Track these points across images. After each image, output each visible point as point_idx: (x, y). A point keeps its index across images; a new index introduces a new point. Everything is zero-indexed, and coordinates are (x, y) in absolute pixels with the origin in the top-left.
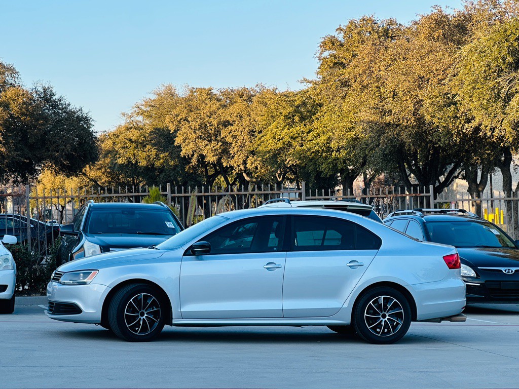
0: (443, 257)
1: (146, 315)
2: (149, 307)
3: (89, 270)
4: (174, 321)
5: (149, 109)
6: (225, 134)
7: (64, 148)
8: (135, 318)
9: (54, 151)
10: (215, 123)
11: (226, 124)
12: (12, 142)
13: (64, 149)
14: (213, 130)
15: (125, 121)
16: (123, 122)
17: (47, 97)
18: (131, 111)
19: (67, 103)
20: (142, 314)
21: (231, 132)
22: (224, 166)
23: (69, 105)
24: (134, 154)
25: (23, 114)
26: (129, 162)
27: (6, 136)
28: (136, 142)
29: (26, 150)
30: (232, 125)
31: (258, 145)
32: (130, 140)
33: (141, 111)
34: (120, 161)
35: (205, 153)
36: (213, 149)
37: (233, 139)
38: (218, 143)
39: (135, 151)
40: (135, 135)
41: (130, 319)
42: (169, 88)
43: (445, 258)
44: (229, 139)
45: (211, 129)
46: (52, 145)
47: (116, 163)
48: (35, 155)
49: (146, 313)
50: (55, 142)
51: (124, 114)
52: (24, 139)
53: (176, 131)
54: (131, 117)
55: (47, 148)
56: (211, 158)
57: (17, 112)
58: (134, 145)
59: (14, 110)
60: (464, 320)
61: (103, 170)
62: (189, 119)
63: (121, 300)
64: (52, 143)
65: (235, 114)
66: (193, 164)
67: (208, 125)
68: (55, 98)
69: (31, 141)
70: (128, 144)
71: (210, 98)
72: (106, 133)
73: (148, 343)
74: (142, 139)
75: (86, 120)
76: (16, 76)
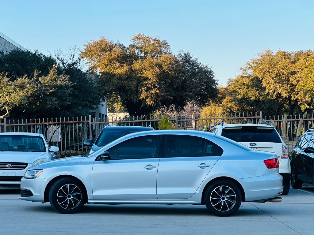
0: (264, 161)
1: (71, 197)
2: (73, 192)
3: (38, 169)
4: (89, 201)
5: (255, 65)
6: (292, 80)
7: (195, 89)
8: (64, 199)
9: (189, 92)
10: (286, 73)
11: (293, 73)
12: (164, 87)
13: (195, 91)
14: (285, 77)
15: (242, 73)
16: (240, 73)
17: (187, 59)
18: (245, 67)
19: (199, 62)
20: (69, 197)
21: (296, 78)
22: (292, 100)
23: (200, 63)
24: (246, 93)
25: (170, 70)
26: (244, 97)
27: (160, 83)
28: (247, 85)
29: (173, 92)
30: (296, 74)
31: (303, 86)
32: (244, 84)
33: (251, 66)
34: (239, 97)
35: (280, 91)
36: (285, 89)
37: (297, 82)
38: (288, 85)
39: (247, 91)
40: (246, 81)
41: (61, 200)
42: (268, 52)
43: (265, 161)
44: (295, 83)
45: (283, 77)
46: (188, 88)
47: (236, 98)
48: (178, 95)
49: (71, 196)
50: (190, 87)
51: (241, 69)
52: (171, 85)
53: (262, 79)
54: (245, 70)
55: (185, 90)
56: (284, 95)
57: (167, 69)
58: (246, 87)
59: (164, 68)
60: (280, 201)
61: (234, 102)
62: (270, 71)
63: (55, 188)
64: (188, 87)
65: (298, 67)
66: (274, 98)
67: (281, 74)
68: (192, 59)
69: (175, 86)
70: (243, 86)
71: (284, 58)
72: (231, 80)
73: (74, 214)
74: (251, 83)
75: (210, 72)
76: (168, 47)
